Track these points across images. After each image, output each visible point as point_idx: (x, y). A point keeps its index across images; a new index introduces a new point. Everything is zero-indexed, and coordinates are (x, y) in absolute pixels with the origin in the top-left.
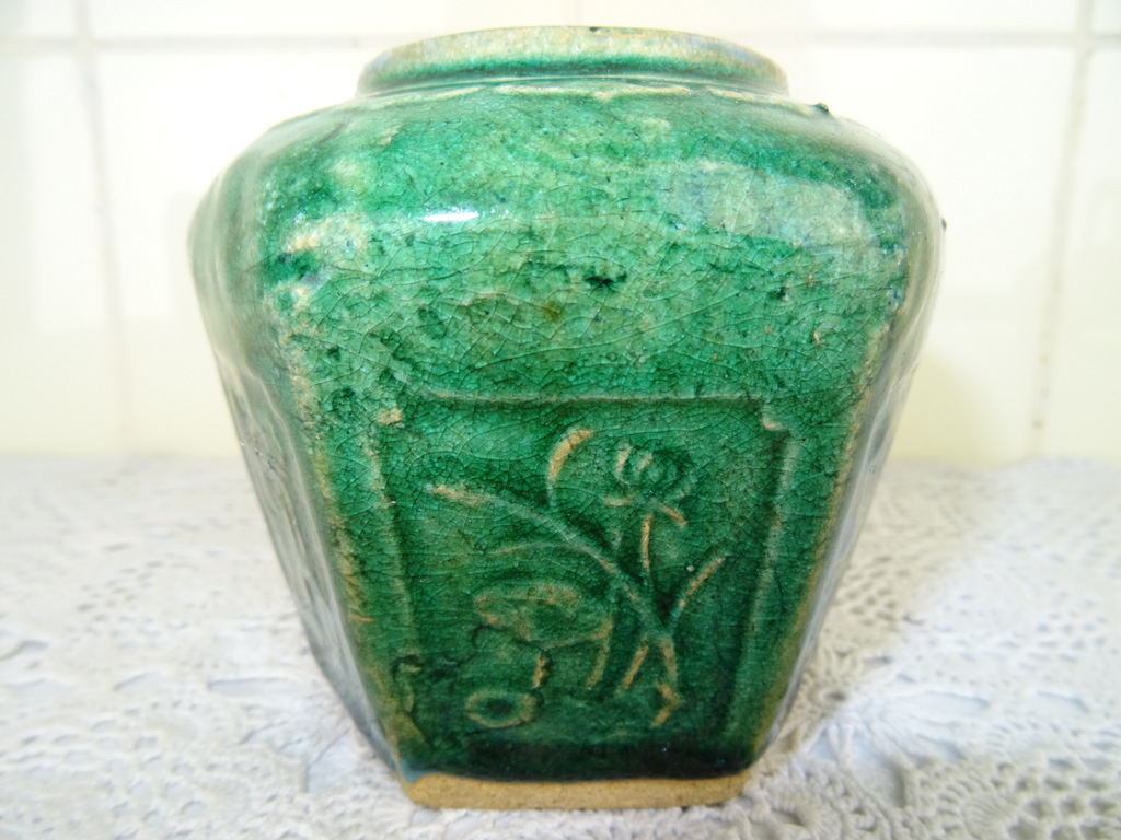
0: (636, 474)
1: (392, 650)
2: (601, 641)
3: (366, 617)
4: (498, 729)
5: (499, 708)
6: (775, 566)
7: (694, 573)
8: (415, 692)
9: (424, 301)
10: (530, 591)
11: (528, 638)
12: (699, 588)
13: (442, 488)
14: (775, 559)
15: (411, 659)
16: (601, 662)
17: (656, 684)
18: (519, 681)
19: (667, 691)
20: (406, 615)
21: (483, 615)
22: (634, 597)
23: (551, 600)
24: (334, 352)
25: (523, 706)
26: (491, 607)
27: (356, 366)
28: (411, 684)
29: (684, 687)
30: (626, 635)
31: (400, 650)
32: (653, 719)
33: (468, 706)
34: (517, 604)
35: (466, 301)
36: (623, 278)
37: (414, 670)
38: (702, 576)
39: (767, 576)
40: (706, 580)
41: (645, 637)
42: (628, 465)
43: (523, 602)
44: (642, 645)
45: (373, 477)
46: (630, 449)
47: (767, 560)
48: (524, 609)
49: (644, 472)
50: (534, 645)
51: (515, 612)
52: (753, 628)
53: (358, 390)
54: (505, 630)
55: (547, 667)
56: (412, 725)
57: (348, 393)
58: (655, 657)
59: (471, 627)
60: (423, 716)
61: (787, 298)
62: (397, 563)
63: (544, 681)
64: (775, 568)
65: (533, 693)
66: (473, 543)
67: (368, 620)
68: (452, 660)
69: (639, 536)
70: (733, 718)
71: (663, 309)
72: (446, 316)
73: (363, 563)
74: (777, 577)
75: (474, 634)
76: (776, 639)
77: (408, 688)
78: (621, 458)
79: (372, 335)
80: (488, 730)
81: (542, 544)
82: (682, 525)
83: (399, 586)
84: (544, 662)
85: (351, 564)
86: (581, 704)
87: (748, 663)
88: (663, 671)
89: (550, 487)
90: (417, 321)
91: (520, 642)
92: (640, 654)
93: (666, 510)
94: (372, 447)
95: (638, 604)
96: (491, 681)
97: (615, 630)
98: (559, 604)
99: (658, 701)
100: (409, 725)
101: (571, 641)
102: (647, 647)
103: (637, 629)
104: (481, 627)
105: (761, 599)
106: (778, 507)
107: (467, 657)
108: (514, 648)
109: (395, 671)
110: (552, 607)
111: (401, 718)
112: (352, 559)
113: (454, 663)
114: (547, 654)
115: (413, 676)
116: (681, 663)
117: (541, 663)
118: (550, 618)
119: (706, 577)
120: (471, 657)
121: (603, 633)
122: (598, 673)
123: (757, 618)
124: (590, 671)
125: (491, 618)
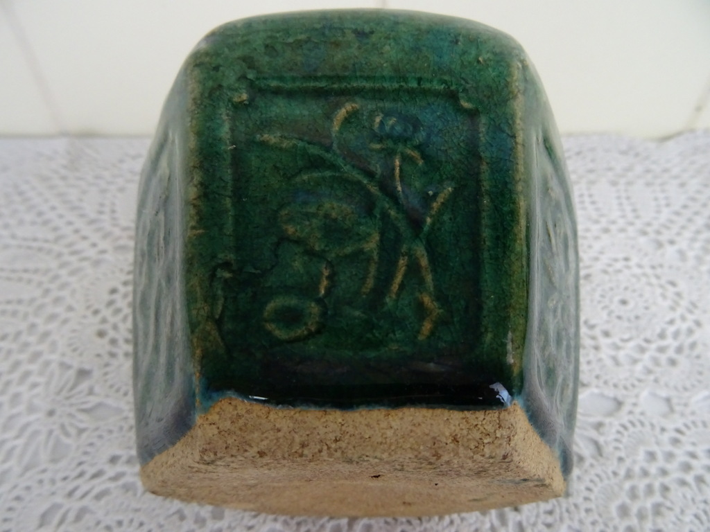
0: (387, 128)
1: (214, 257)
2: (371, 251)
3: (200, 229)
4: (291, 342)
5: (291, 317)
6: (489, 193)
7: (435, 196)
8: (226, 299)
9: (268, 41)
10: (320, 206)
11: (317, 247)
12: (439, 209)
13: (266, 136)
14: (488, 188)
15: (226, 265)
16: (373, 270)
17: (417, 294)
18: (307, 290)
19: (427, 300)
20: (229, 227)
21: (285, 227)
22: (393, 213)
23: (334, 215)
24: (216, 68)
25: (310, 313)
26: (291, 220)
27: (226, 73)
28: (223, 289)
29: (440, 297)
30: (390, 250)
31: (221, 256)
32: (418, 332)
33: (266, 314)
34: (308, 216)
35: (291, 40)
36: (372, 32)
37: (227, 275)
38: (440, 199)
39: (486, 201)
40: (442, 203)
41: (404, 249)
42: (382, 123)
43: (315, 215)
44: (403, 256)
45: (225, 131)
46: (382, 115)
47: (483, 189)
48: (314, 221)
49: (392, 127)
50: (320, 256)
51: (307, 223)
52: (485, 243)
53: (225, 84)
54: (298, 242)
55: (330, 278)
56: (217, 334)
57: (220, 86)
58: (414, 269)
59: (275, 239)
60: (228, 326)
62: (230, 188)
63: (329, 291)
64: (489, 195)
65: (319, 301)
66: (282, 173)
67: (201, 231)
68: (256, 269)
69: (393, 169)
70: (486, 330)
71: (393, 44)
72: (279, 47)
73: (206, 187)
74: (492, 201)
75: (278, 244)
76: (504, 253)
77: (220, 292)
78: (378, 120)
79: (239, 58)
80: (280, 342)
81: (328, 174)
82: (421, 163)
83: (228, 202)
84: (328, 271)
85: (198, 189)
86: (357, 313)
87: (487, 274)
88: (422, 281)
89: (334, 135)
90: (263, 49)
91: (310, 253)
92: (402, 262)
93: (409, 152)
94: (228, 115)
95: (396, 218)
96: (287, 290)
97: (381, 241)
98: (340, 218)
99: (421, 311)
100: (215, 333)
101: (349, 250)
102: (406, 258)
103: (398, 239)
104: (283, 239)
105: (486, 221)
106: (482, 153)
107: (269, 267)
108: (306, 258)
109: (213, 276)
110: (335, 220)
111: (209, 327)
112: (199, 186)
113: (259, 271)
114: (330, 264)
115: (226, 281)
116: (434, 271)
117: (326, 273)
118: (334, 230)
119: (442, 200)
120: (273, 267)
121: (372, 245)
122: (370, 283)
123: (486, 233)
124: (363, 279)
125: (291, 229)
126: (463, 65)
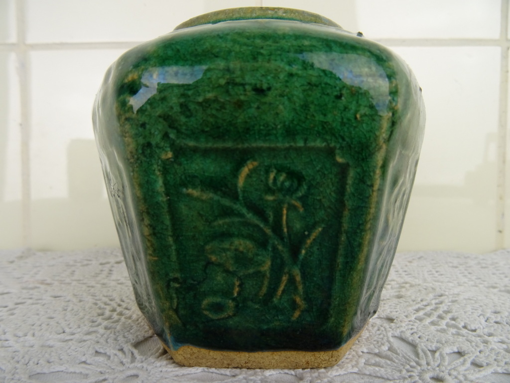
0: (279, 184)
1: (167, 275)
2: (265, 271)
3: (155, 257)
4: (218, 320)
5: (218, 308)
6: (346, 232)
7: (309, 236)
8: (178, 298)
9: (182, 100)
10: (231, 244)
11: (231, 269)
12: (311, 244)
13: (190, 191)
14: (346, 228)
15: (176, 280)
16: (266, 283)
17: (293, 296)
18: (227, 294)
19: (298, 300)
20: (174, 257)
21: (209, 256)
22: (280, 247)
23: (241, 249)
24: (143, 125)
25: (229, 306)
26: (213, 252)
27: (153, 131)
28: (176, 293)
29: (307, 299)
30: (278, 270)
31: (171, 274)
32: (292, 316)
33: (203, 306)
34: (224, 250)
35: (200, 99)
36: (269, 89)
37: (177, 285)
38: (312, 237)
39: (343, 238)
40: (314, 240)
41: (286, 270)
42: (275, 179)
43: (228, 250)
44: (285, 274)
45: (159, 185)
46: (275, 171)
47: (343, 229)
48: (228, 253)
49: (283, 183)
50: (233, 274)
51: (224, 254)
52: (338, 266)
53: (153, 143)
54: (219, 265)
55: (240, 286)
56: (176, 316)
57: (149, 145)
58: (292, 281)
59: (203, 263)
60: (182, 312)
61: (343, 98)
62: (170, 228)
63: (239, 293)
64: (347, 234)
65: (234, 299)
66: (204, 218)
67: (156, 258)
68: (194, 281)
69: (281, 216)
70: (331, 316)
71: (287, 103)
72: (192, 107)
73: (154, 229)
74: (348, 238)
75: (206, 267)
76: (350, 272)
77: (174, 295)
78: (272, 176)
79: (160, 116)
80: (212, 320)
81: (236, 220)
82: (301, 210)
83: (170, 240)
84: (239, 282)
85: (149, 229)
86: (257, 306)
87: (337, 286)
88: (296, 288)
89: (239, 190)
90: (179, 109)
91: (227, 271)
92: (285, 279)
93: (293, 202)
94: (159, 170)
95: (282, 251)
96: (215, 293)
97: (272, 265)
98: (245, 251)
99: (294, 306)
100: (175, 316)
101: (251, 271)
102: (287, 275)
103: (283, 264)
104: (209, 263)
105: (341, 251)
106: (346, 202)
107: (202, 280)
108: (224, 275)
109: (168, 286)
110: (242, 252)
111: (171, 313)
112: (149, 227)
113: (196, 282)
114: (240, 279)
115: (177, 289)
116: (304, 283)
117: (237, 283)
118: (241, 259)
119: (314, 237)
120: (204, 280)
121: (266, 267)
122: (264, 290)
123: (340, 260)
124: (260, 288)
125: (213, 258)
126: (343, 124)
